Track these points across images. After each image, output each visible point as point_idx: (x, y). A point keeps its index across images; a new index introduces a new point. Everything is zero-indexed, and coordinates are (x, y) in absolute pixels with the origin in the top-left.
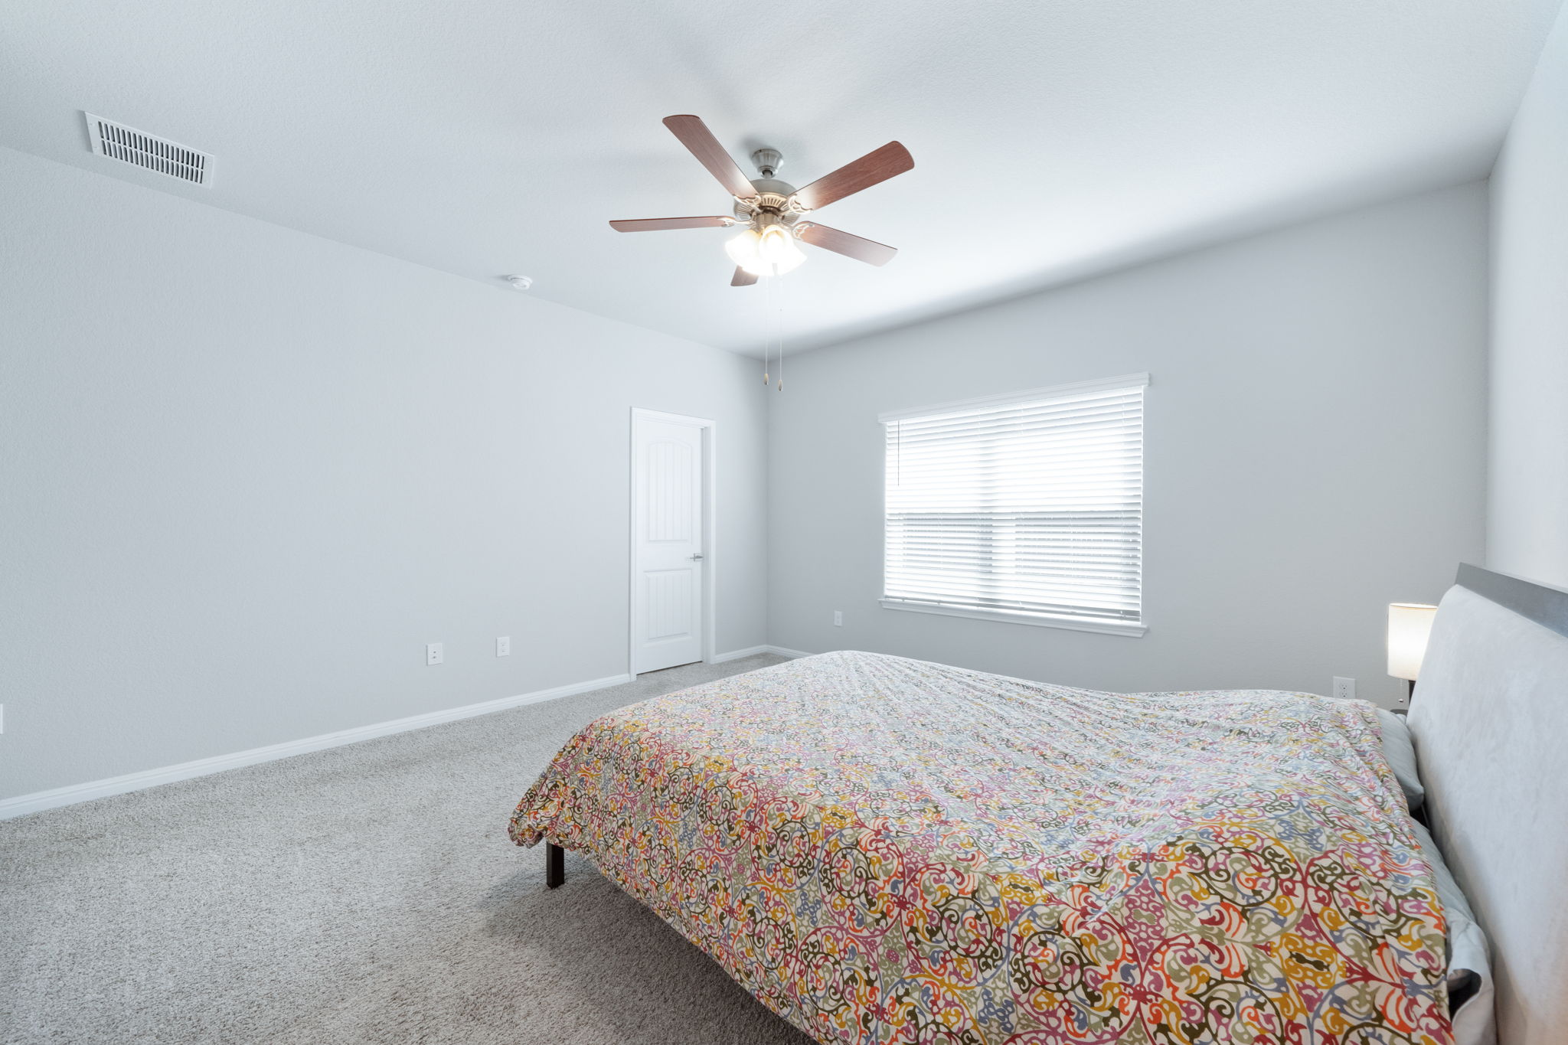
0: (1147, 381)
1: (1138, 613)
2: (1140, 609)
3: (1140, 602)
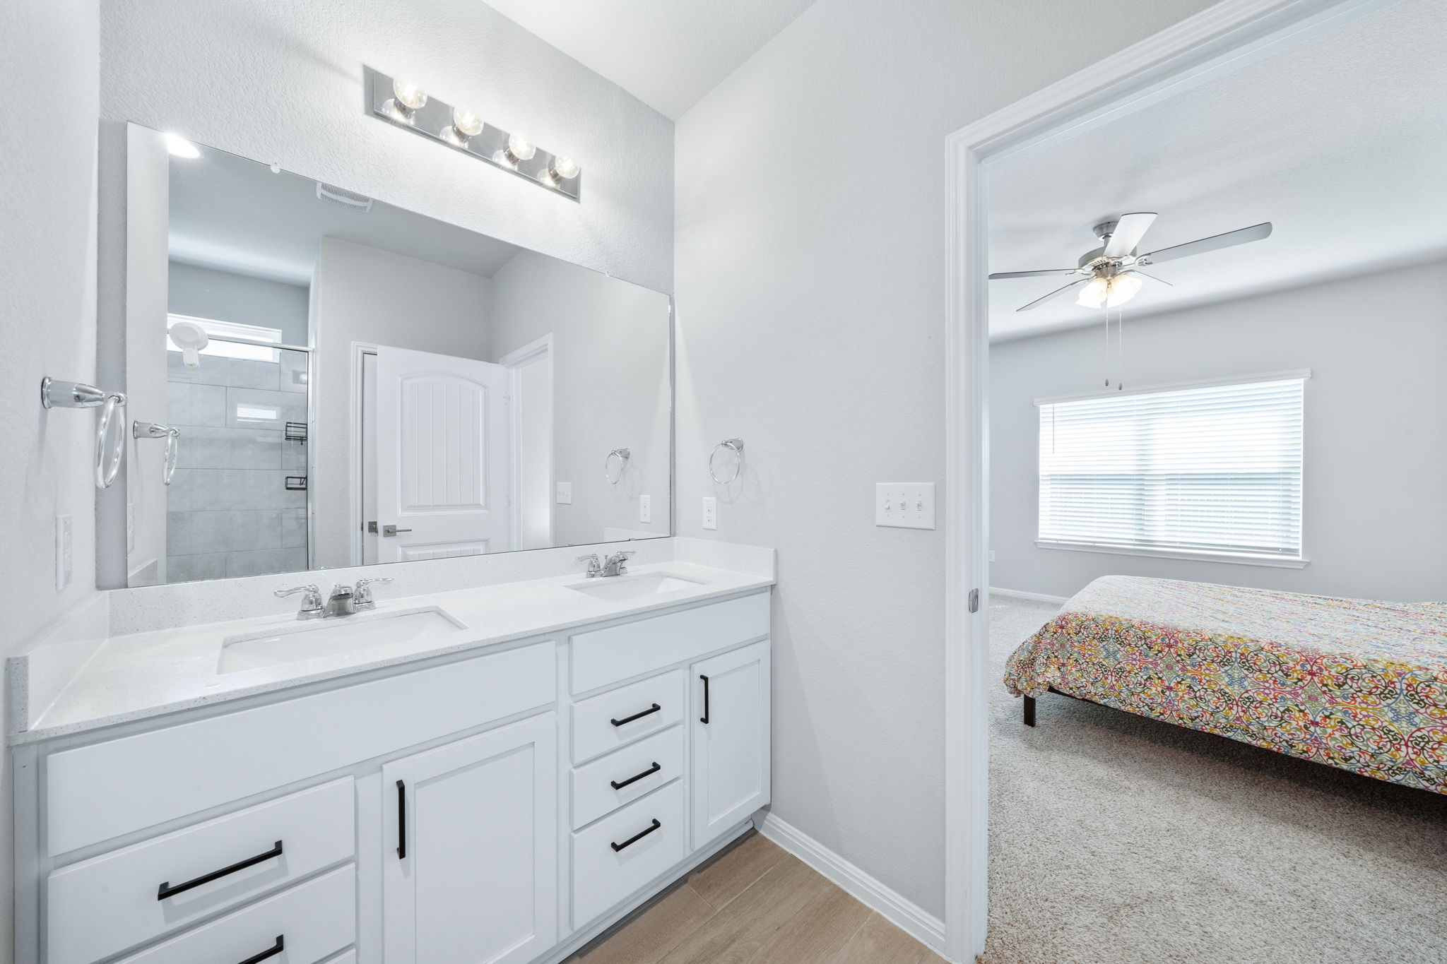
0: (1309, 375)
1: (1298, 550)
2: (1300, 547)
3: (1300, 541)
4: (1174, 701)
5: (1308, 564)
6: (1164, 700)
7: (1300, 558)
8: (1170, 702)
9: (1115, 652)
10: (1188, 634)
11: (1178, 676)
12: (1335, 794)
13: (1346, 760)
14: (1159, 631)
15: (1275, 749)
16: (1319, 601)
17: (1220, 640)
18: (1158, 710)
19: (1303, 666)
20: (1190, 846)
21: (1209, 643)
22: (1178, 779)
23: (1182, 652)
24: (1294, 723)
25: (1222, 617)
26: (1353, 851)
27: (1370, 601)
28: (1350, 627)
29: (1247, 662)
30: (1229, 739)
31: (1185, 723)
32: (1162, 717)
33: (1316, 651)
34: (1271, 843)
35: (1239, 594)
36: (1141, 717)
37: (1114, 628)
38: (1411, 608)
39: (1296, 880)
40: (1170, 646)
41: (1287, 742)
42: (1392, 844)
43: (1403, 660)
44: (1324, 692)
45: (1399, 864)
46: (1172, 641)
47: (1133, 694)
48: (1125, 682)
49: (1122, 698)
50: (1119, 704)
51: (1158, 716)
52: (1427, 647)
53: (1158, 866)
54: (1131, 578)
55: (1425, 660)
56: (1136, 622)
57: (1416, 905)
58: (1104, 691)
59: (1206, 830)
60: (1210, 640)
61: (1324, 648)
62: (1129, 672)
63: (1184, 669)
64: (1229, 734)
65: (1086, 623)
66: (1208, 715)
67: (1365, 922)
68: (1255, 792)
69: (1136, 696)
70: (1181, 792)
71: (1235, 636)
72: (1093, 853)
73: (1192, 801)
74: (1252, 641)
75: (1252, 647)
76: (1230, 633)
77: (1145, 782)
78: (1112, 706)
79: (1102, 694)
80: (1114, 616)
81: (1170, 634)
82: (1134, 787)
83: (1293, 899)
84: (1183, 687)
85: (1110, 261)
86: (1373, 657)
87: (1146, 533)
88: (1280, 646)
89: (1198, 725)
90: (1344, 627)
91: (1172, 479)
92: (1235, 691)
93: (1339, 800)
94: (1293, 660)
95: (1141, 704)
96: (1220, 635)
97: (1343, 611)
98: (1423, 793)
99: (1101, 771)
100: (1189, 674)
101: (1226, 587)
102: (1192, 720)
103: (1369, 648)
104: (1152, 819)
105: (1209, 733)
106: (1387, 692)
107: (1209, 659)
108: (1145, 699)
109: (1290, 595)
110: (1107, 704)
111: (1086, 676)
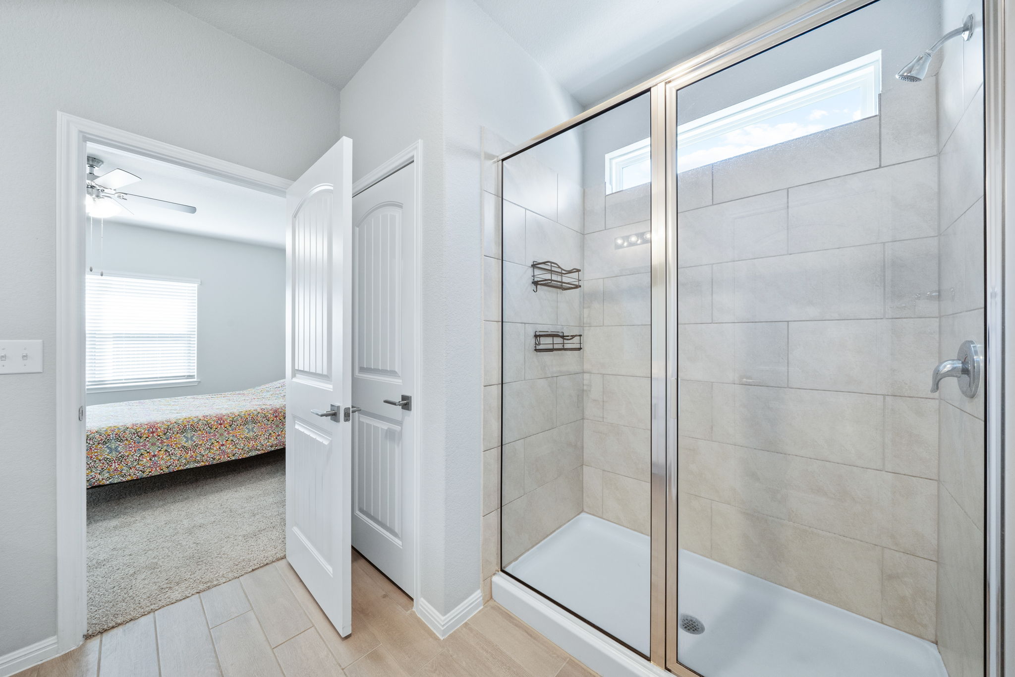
0: (200, 283)
1: (194, 375)
2: (195, 374)
3: (196, 371)
4: (157, 462)
5: (199, 382)
6: (151, 464)
7: (195, 380)
8: (155, 463)
9: (116, 448)
10: (163, 423)
11: (159, 447)
12: (228, 475)
13: (234, 455)
14: (146, 426)
15: (207, 464)
16: (213, 396)
17: (180, 422)
18: (148, 470)
19: (217, 422)
20: (179, 523)
21: (175, 424)
22: (161, 503)
23: (161, 434)
24: (215, 448)
25: (175, 412)
26: (238, 489)
27: (231, 393)
28: (229, 403)
29: (194, 428)
30: (187, 469)
31: (164, 471)
32: (151, 474)
33: (221, 414)
34: (211, 503)
35: (176, 401)
36: (137, 480)
37: (115, 433)
38: (245, 392)
39: (223, 508)
40: (153, 432)
41: (212, 458)
42: (248, 481)
43: (249, 409)
44: (226, 431)
45: (252, 485)
46: (154, 429)
47: (131, 468)
48: (125, 463)
49: (123, 474)
50: (122, 478)
51: (148, 474)
52: (254, 403)
53: (167, 538)
54: (103, 405)
55: (255, 407)
56: (129, 425)
57: (258, 493)
58: (109, 475)
59: (183, 513)
60: (175, 423)
61: (224, 412)
62: (128, 456)
63: (162, 443)
64: (187, 466)
65: (91, 436)
66: (176, 461)
67: (246, 505)
68: (198, 490)
69: (133, 469)
70: (165, 507)
71: (187, 417)
72: (130, 555)
73: (172, 507)
74: (195, 417)
75: (196, 420)
76: (184, 417)
77: (144, 513)
78: (116, 482)
79: (108, 477)
80: (113, 426)
81: (152, 426)
82: (138, 518)
83: (224, 514)
84: (162, 452)
85: (97, 186)
86: (240, 411)
87: (96, 376)
88: (207, 416)
89: (172, 469)
90: (227, 403)
91: (118, 337)
92: (189, 444)
93: (229, 476)
94: (213, 421)
95: (137, 472)
96: (180, 419)
97: (223, 398)
98: (257, 456)
99: (114, 522)
100: (165, 444)
101: (168, 399)
102: (168, 467)
103: (238, 408)
104: (156, 524)
105: (177, 471)
106: (246, 423)
107: (175, 433)
108: (139, 468)
109: (200, 397)
110: (113, 482)
111: (94, 470)
